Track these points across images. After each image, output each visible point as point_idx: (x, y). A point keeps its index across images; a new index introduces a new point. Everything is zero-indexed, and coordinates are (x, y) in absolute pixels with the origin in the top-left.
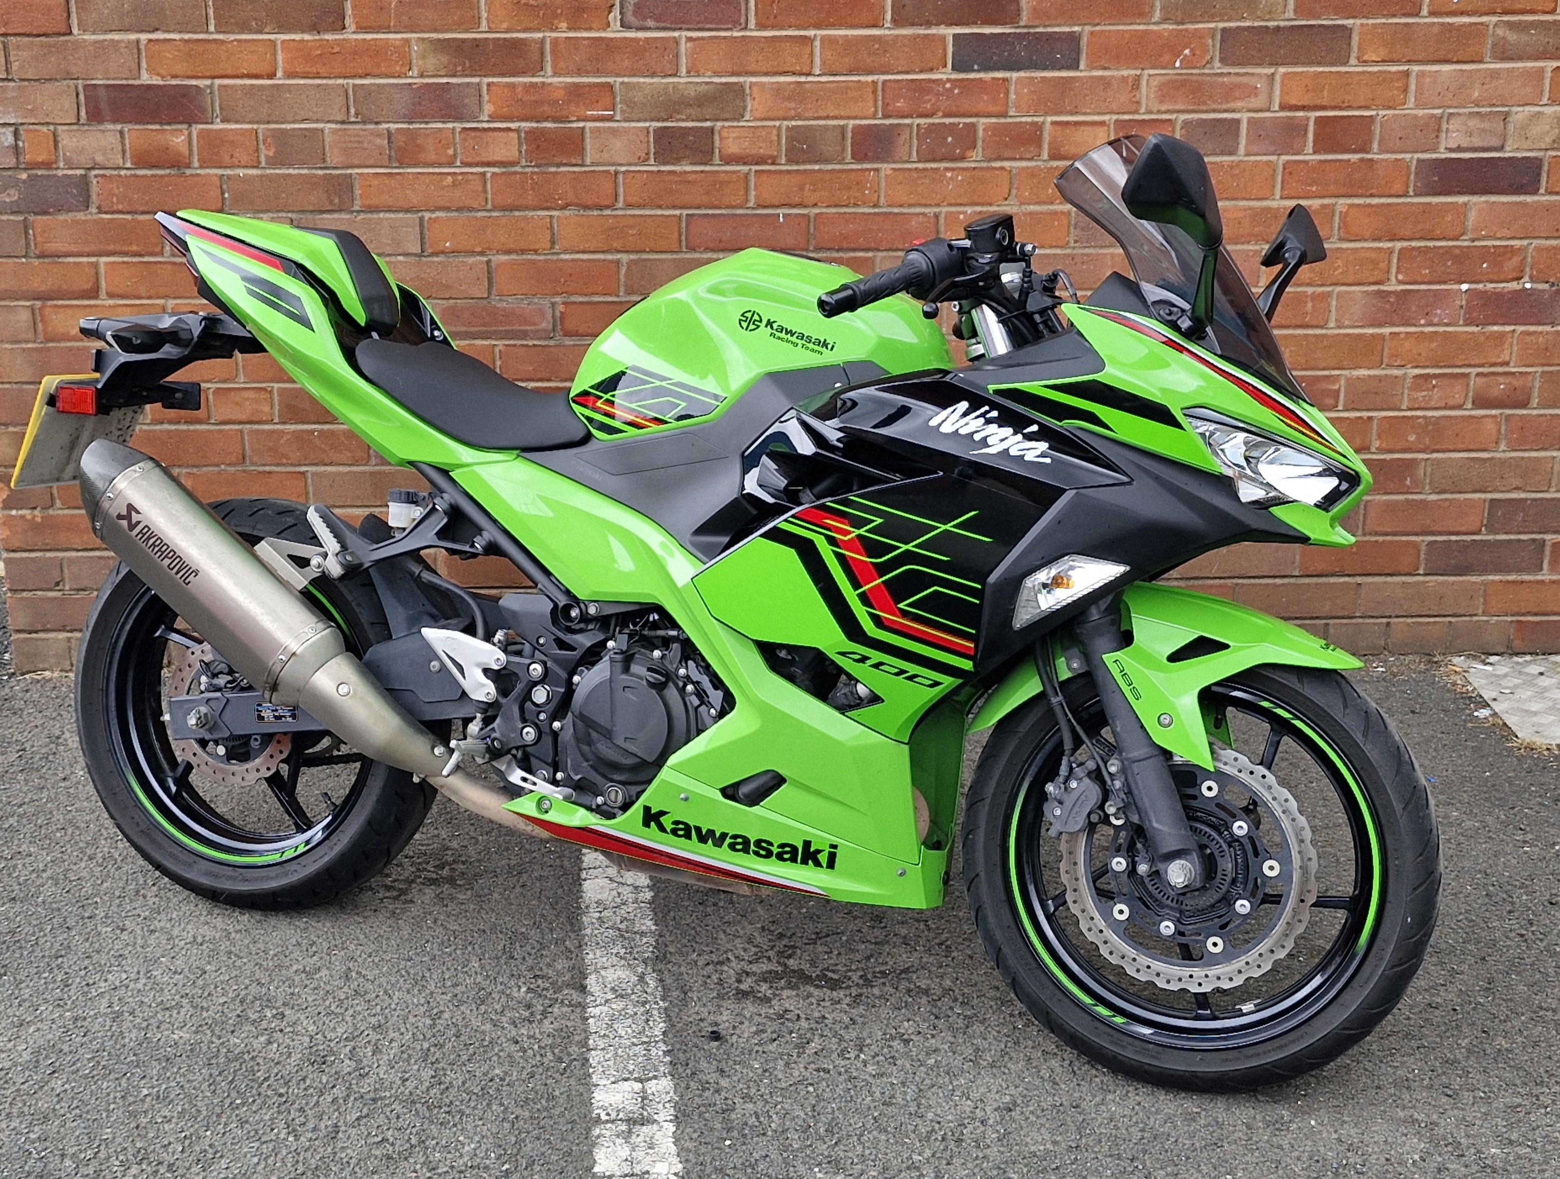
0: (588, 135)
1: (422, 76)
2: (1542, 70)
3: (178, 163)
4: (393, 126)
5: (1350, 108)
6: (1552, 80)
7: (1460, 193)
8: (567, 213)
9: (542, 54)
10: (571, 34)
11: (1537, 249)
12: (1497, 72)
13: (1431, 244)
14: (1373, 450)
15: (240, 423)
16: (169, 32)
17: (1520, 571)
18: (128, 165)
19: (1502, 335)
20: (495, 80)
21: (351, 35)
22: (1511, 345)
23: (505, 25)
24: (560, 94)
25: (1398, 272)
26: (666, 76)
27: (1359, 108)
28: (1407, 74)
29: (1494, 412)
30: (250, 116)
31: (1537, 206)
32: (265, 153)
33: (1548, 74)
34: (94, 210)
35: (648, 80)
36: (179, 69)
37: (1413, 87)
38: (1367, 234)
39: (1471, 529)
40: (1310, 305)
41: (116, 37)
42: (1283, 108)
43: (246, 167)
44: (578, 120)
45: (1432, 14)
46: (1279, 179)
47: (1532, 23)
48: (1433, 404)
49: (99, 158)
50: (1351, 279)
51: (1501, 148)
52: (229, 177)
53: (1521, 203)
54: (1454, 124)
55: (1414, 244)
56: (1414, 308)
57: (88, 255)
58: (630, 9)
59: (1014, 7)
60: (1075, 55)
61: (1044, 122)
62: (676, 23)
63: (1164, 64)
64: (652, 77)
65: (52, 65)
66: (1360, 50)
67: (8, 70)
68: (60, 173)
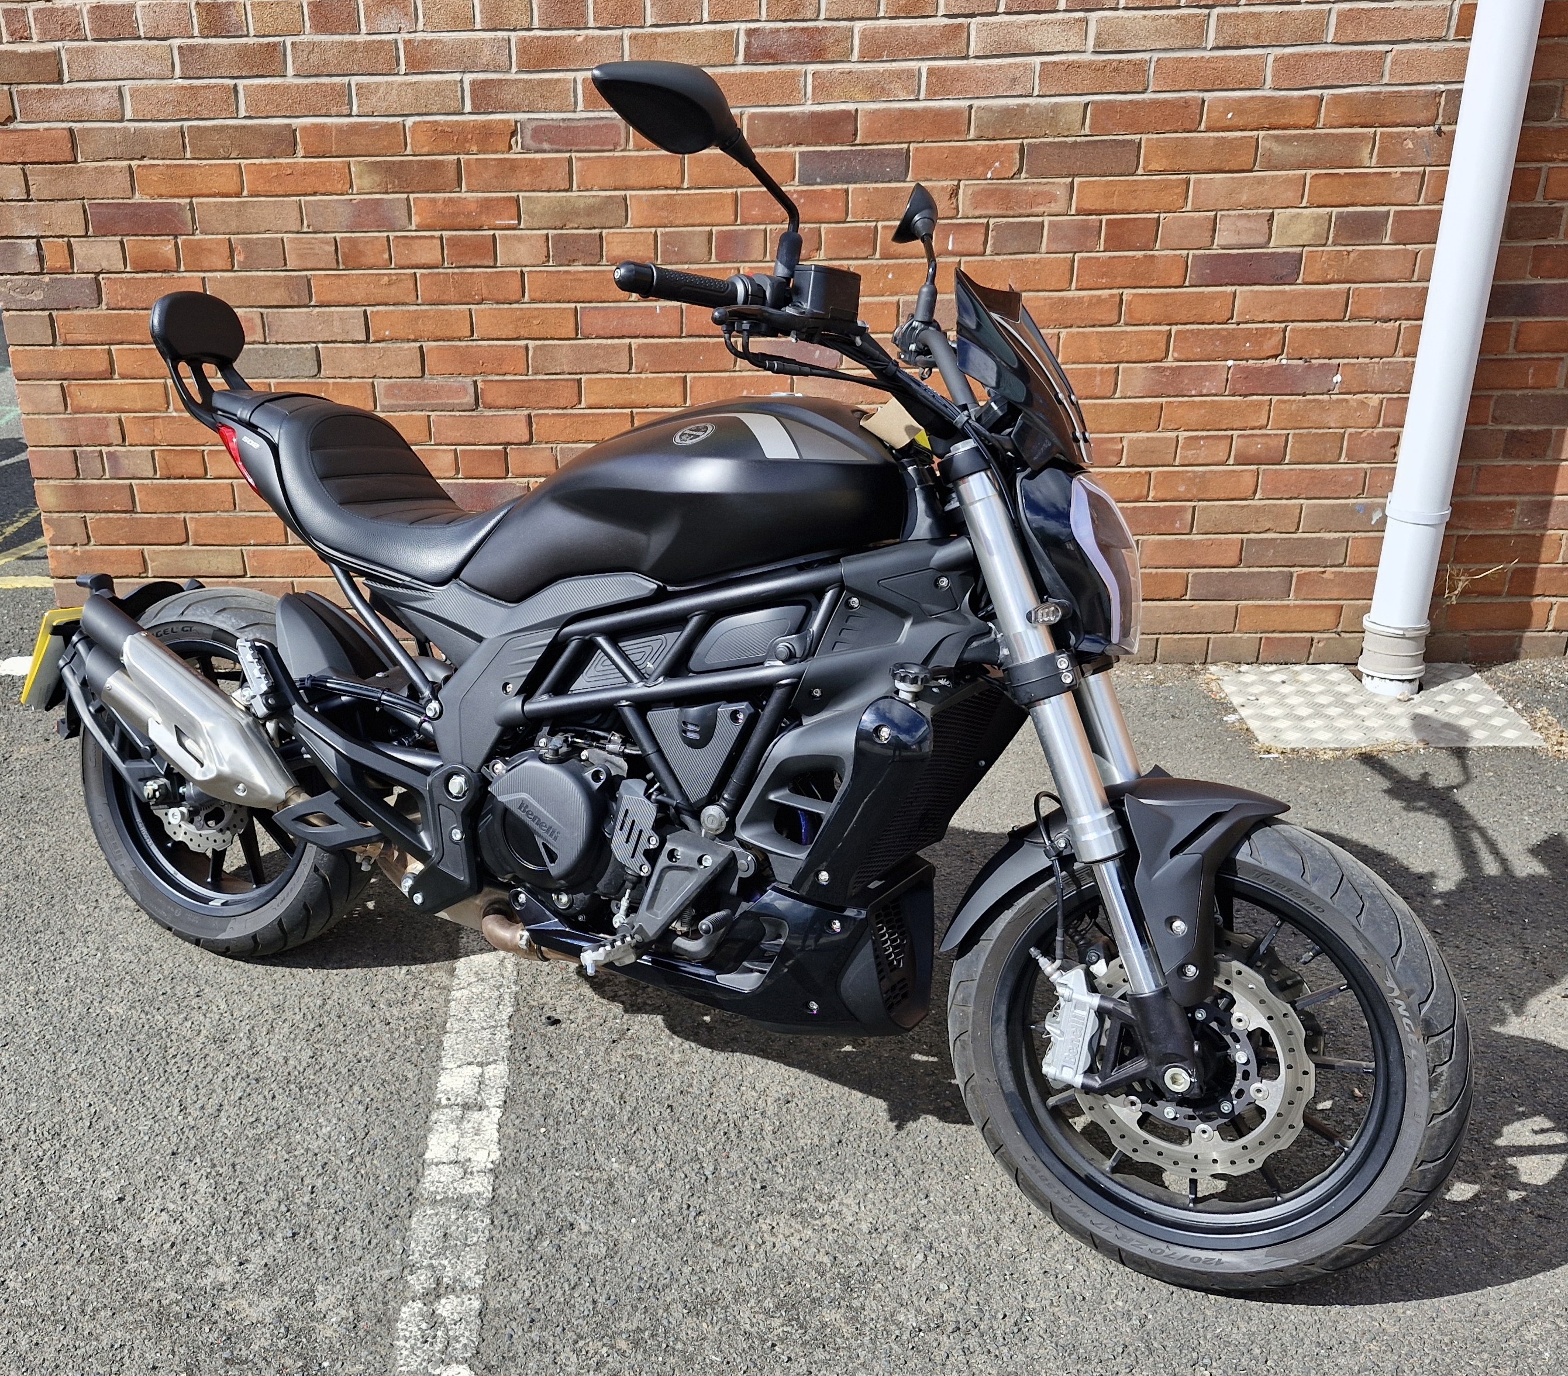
0: (499, 241)
1: (360, 193)
2: (1302, 177)
3: (169, 269)
4: (338, 236)
5: (1135, 212)
6: (1311, 185)
7: (1230, 284)
8: (483, 306)
9: (459, 173)
10: (482, 157)
11: (1294, 331)
12: (1263, 179)
13: (1202, 327)
16: (153, 159)
18: (129, 269)
19: (1261, 403)
20: (421, 196)
21: (299, 160)
22: (1268, 411)
23: (425, 150)
24: (473, 207)
25: (1174, 351)
26: (561, 191)
27: (1144, 211)
28: (1186, 181)
30: (224, 229)
31: (1295, 296)
32: (237, 258)
33: (1307, 181)
34: (104, 306)
35: (545, 195)
36: (163, 189)
37: (1191, 193)
38: (1148, 319)
40: (1098, 379)
41: (112, 164)
42: (1078, 213)
43: (222, 270)
44: (489, 229)
45: (1209, 129)
46: (1076, 273)
47: (1295, 136)
49: (105, 264)
50: (1134, 357)
51: (1267, 245)
52: (210, 279)
53: (1281, 292)
54: (1227, 225)
55: (1188, 327)
56: (1186, 381)
57: (103, 343)
58: (528, 133)
59: (851, 128)
60: (902, 168)
61: (876, 227)
62: (567, 145)
63: (977, 176)
64: (548, 191)
65: (62, 186)
66: (1146, 158)
67: (27, 192)
68: (75, 277)
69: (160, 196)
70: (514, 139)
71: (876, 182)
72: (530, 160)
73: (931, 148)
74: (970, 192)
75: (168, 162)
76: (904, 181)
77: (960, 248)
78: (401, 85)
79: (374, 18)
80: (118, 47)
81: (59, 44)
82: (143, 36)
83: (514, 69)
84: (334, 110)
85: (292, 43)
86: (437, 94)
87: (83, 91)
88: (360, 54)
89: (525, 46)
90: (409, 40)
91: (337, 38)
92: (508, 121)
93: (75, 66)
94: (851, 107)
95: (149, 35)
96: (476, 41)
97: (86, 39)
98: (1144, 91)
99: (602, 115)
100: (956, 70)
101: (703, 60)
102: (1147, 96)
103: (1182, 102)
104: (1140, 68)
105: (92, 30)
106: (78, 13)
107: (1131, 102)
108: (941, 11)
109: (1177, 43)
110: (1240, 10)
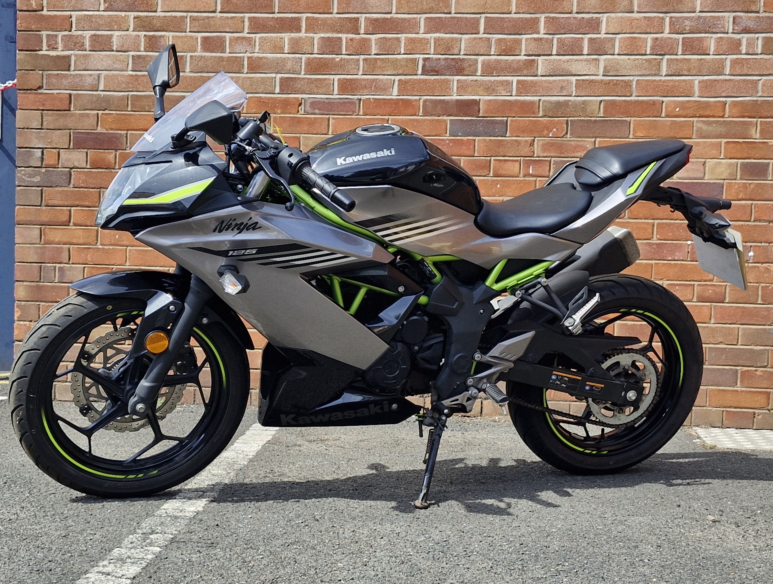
2: (720, 143)
3: (110, 167)
6: (725, 147)
10: (282, 115)
12: (699, 143)
13: (671, 222)
16: (110, 110)
17: (725, 385)
18: (88, 167)
25: (657, 234)
26: (323, 134)
29: (708, 304)
33: (723, 145)
34: (71, 186)
35: (314, 136)
36: (113, 126)
38: (642, 216)
41: (88, 112)
45: (667, 116)
47: (713, 121)
49: (76, 164)
51: (703, 178)
55: (664, 221)
56: (664, 252)
57: (67, 206)
58: (308, 105)
59: (477, 108)
60: (504, 130)
61: (490, 160)
62: (328, 111)
63: (545, 136)
64: (317, 134)
65: (61, 123)
66: (634, 131)
67: (42, 125)
68: (59, 169)
69: (112, 129)
70: (300, 108)
71: (490, 136)
72: (308, 118)
73: (519, 120)
74: (541, 144)
75: (118, 112)
76: (505, 137)
77: (535, 173)
78: (244, 78)
79: (234, 45)
80: (101, 55)
81: (72, 52)
82: (115, 49)
83: (303, 73)
85: (191, 56)
86: (263, 83)
87: (80, 75)
88: (225, 63)
89: (309, 62)
90: (250, 57)
91: (213, 54)
92: (298, 98)
93: (78, 63)
94: (477, 98)
95: (118, 50)
96: (285, 59)
97: (86, 50)
98: (631, 96)
99: (347, 97)
100: (532, 81)
101: (400, 72)
102: (633, 98)
103: (651, 102)
104: (628, 84)
105: (90, 46)
106: (84, 38)
107: (624, 101)
108: (523, 53)
109: (647, 73)
110: (679, 57)
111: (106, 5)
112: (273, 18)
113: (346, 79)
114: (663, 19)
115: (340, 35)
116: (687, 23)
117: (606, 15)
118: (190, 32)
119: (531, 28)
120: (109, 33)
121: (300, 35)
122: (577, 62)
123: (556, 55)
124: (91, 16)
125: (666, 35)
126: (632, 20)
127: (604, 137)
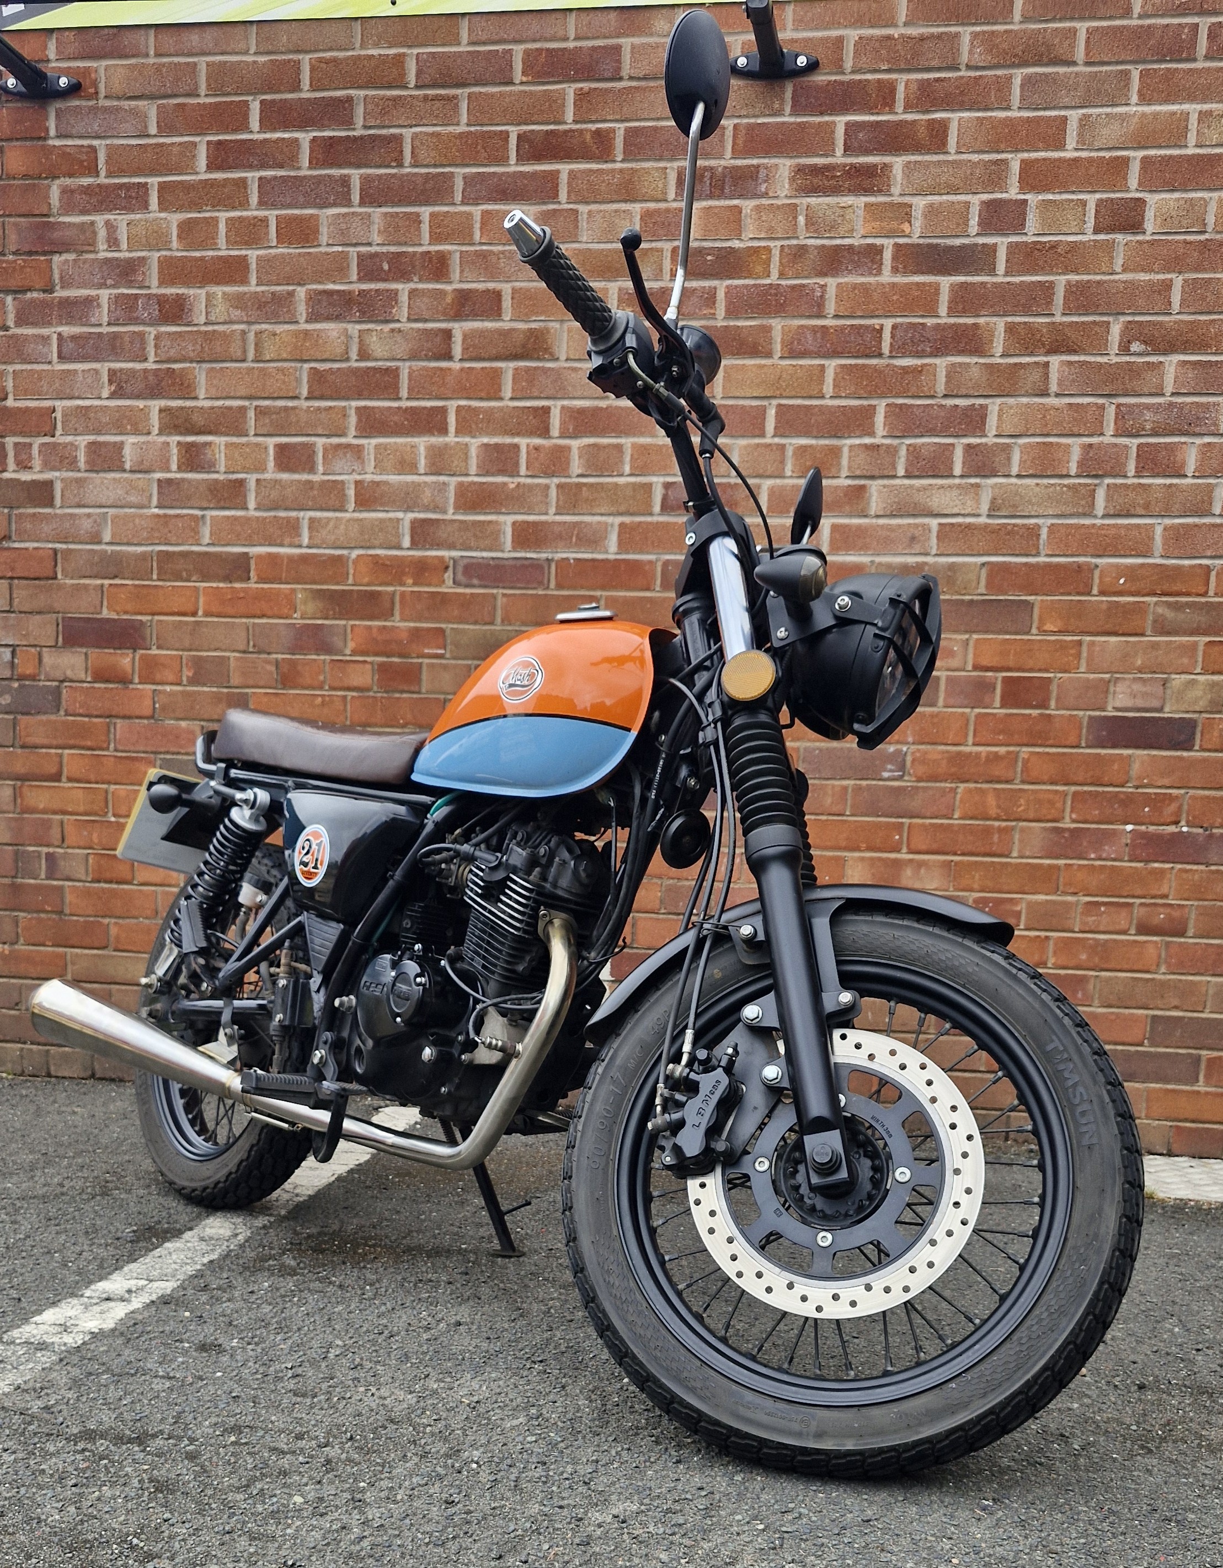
0: (424, 668)
1: (302, 618)
2: (1195, 644)
3: (124, 680)
4: (280, 656)
5: (1031, 670)
6: (1204, 652)
7: (1126, 747)
9: (393, 603)
10: (416, 589)
11: (1193, 798)
12: (1157, 643)
13: (1100, 789)
14: (1050, 965)
15: (156, 885)
16: (124, 578)
17: (1178, 1081)
18: (89, 679)
19: (1162, 871)
20: (357, 623)
21: (252, 585)
22: (1170, 880)
23: (366, 580)
24: (404, 636)
25: (1072, 812)
26: (486, 624)
27: (1040, 670)
28: (1080, 643)
29: (1155, 938)
30: (177, 645)
31: (1192, 763)
32: (187, 673)
33: (1201, 648)
34: (62, 713)
35: (472, 627)
36: (129, 607)
37: (1084, 654)
38: (1046, 778)
39: (1136, 1040)
40: (996, 838)
41: (87, 581)
42: (976, 668)
43: (172, 684)
44: (418, 657)
45: (1102, 593)
46: (971, 728)
47: (1187, 603)
48: (1102, 928)
49: (69, 673)
50: (1031, 815)
51: (1161, 710)
52: (160, 692)
53: (1178, 757)
54: (1120, 687)
55: (1086, 788)
56: (1085, 844)
57: (57, 747)
58: (460, 570)
62: (494, 582)
64: (475, 624)
65: (41, 601)
66: (1041, 619)
67: (11, 604)
68: (41, 684)
69: (126, 612)
70: (446, 575)
72: (461, 594)
75: (137, 582)
78: (349, 520)
79: (331, 460)
80: (106, 478)
81: (57, 474)
82: (128, 468)
83: (451, 510)
84: (287, 541)
85: (258, 481)
86: (381, 530)
87: (71, 515)
88: (316, 492)
89: (462, 490)
90: (360, 481)
91: (296, 477)
92: (443, 557)
93: (67, 494)
95: (133, 469)
96: (419, 485)
97: (79, 471)
98: (1038, 554)
99: (529, 555)
100: (859, 527)
101: (622, 509)
102: (1042, 559)
103: (1075, 566)
104: (1033, 532)
105: (87, 462)
106: (77, 448)
107: (1026, 564)
108: (844, 473)
109: (1069, 510)
110: (1129, 481)
111: (113, 388)
112: (399, 408)
113: (527, 522)
114: (1102, 407)
115: (516, 440)
116: (1148, 415)
117: (999, 401)
118: (256, 435)
119: (859, 426)
120: (118, 439)
121: (447, 439)
122: (941, 491)
123: (904, 477)
124: (87, 408)
125: (1108, 439)
126: (1045, 409)
127: (986, 632)
